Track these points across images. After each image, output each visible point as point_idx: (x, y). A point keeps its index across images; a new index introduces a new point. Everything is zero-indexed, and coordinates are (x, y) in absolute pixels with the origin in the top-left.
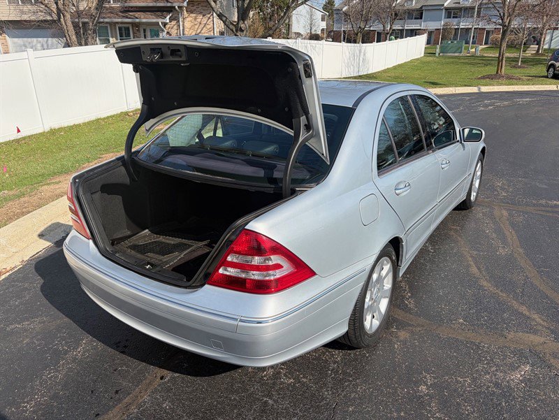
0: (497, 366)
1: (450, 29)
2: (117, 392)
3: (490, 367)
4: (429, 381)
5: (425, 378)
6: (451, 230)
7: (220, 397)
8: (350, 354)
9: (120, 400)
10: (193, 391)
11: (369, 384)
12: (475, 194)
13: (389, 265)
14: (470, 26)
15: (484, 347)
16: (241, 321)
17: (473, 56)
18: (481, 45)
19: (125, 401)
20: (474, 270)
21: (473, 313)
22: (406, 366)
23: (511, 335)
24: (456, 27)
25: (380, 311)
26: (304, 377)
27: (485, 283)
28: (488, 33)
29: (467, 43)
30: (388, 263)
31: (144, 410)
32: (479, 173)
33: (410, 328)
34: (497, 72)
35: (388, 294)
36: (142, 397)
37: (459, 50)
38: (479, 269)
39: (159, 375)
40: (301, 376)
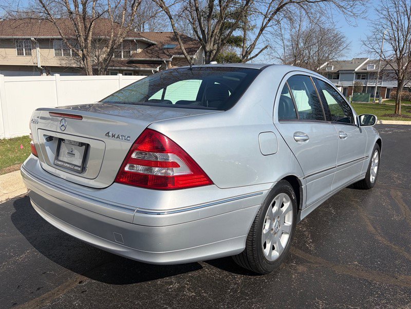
0: (388, 299)
1: (360, 86)
2: (38, 289)
3: (381, 300)
4: (321, 306)
5: (318, 303)
6: (352, 201)
7: (126, 301)
8: (251, 278)
9: (39, 295)
10: (104, 294)
11: (263, 303)
12: (374, 178)
13: (289, 203)
14: (375, 85)
15: (376, 284)
16: (138, 211)
17: (378, 104)
18: (383, 98)
19: (43, 296)
20: (371, 228)
21: (368, 259)
22: (301, 293)
23: (402, 277)
24: (364, 85)
25: (280, 245)
26: (205, 292)
27: (380, 238)
28: (389, 90)
29: (372, 96)
30: (288, 201)
31: (55, 304)
32: (377, 161)
33: (309, 264)
34: (395, 113)
35: (289, 230)
36: (57, 295)
37: (367, 100)
38: (375, 228)
39: (79, 280)
40: (203, 291)
